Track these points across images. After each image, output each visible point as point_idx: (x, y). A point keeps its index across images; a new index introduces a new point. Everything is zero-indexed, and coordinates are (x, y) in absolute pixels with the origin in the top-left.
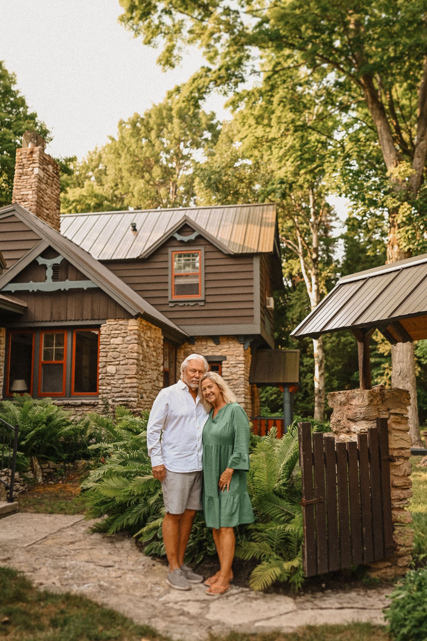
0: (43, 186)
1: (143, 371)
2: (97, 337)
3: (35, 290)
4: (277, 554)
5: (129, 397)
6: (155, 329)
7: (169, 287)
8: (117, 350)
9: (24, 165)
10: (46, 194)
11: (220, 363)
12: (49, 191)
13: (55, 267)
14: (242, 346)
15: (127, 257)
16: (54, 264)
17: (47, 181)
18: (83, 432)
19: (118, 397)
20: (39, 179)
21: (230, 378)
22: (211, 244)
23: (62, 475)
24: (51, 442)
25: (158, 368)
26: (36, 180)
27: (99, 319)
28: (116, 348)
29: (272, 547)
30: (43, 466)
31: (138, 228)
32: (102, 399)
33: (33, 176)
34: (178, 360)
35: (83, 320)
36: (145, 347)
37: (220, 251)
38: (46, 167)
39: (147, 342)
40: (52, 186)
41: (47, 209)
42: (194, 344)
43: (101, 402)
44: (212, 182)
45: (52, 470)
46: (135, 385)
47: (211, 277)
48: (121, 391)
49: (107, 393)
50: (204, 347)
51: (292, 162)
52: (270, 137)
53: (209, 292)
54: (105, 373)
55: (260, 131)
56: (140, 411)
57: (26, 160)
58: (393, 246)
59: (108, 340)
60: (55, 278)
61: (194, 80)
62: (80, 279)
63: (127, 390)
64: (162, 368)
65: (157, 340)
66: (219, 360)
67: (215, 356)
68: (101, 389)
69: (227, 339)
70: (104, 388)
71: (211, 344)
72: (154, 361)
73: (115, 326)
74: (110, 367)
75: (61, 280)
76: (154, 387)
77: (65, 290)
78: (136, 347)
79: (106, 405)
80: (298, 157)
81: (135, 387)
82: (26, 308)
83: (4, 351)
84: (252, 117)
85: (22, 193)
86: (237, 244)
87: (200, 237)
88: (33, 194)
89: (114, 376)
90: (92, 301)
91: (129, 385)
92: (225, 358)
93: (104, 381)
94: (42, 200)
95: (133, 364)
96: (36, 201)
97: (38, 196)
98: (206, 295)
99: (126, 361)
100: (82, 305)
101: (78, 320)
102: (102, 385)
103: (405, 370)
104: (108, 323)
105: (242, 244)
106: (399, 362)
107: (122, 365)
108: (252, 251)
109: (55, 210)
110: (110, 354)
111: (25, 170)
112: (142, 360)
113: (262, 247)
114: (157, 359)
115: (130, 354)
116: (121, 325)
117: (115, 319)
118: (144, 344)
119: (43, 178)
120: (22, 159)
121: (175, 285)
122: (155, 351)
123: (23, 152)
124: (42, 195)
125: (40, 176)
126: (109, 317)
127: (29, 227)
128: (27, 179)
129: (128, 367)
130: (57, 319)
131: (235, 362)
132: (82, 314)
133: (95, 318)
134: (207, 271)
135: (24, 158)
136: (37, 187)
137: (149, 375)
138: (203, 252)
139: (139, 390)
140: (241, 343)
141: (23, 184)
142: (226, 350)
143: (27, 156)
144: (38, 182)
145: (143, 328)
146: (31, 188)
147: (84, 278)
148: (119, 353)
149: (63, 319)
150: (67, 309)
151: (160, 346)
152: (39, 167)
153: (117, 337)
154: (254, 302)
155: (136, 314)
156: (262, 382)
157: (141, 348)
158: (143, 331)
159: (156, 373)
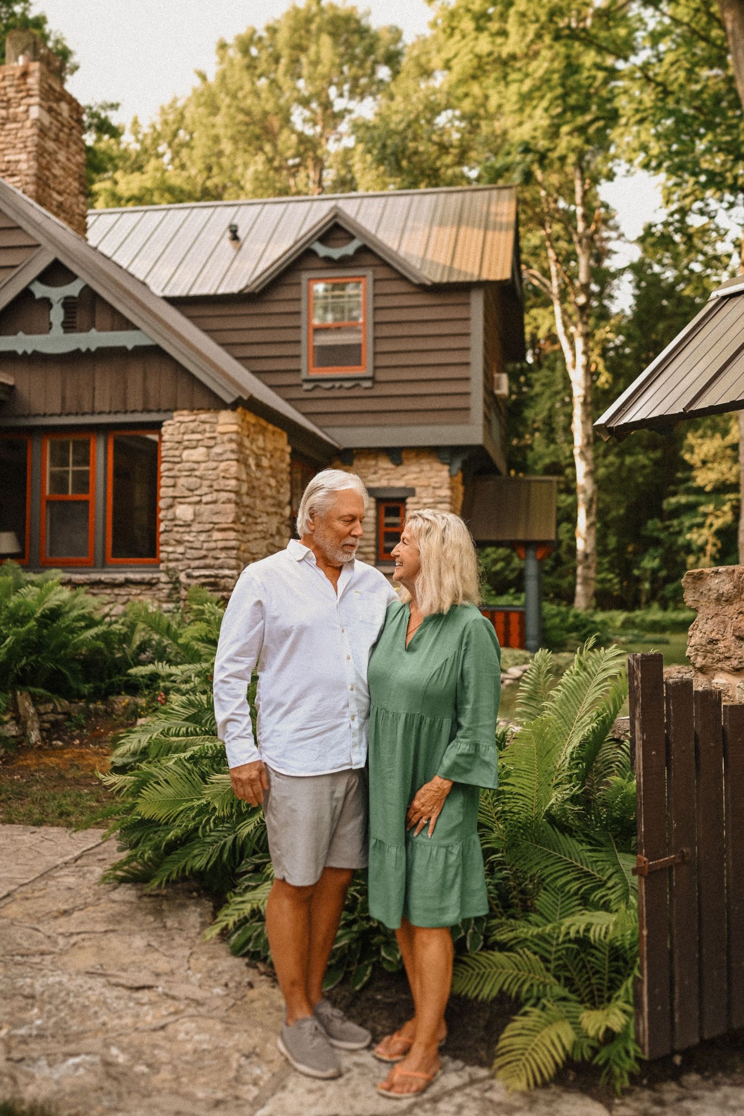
0: (51, 145)
1: (248, 515)
2: (155, 447)
3: (29, 351)
4: (558, 978)
5: (221, 568)
6: (274, 433)
7: (303, 350)
8: (197, 473)
9: (9, 101)
10: (57, 161)
11: (403, 501)
12: (62, 156)
13: (69, 304)
14: (446, 468)
15: (221, 291)
16: (66, 298)
17: (57, 135)
18: (126, 638)
19: (198, 568)
20: (41, 130)
22: (386, 265)
23: (81, 727)
24: (57, 661)
25: (279, 511)
26: (35, 130)
27: (159, 411)
29: (545, 960)
30: (42, 709)
31: (241, 233)
32: (167, 571)
33: (28, 123)
35: (126, 412)
36: (253, 467)
37: (403, 278)
38: (54, 105)
39: (257, 457)
40: (68, 146)
41: (59, 193)
42: (351, 465)
43: (164, 578)
44: (389, 151)
45: (61, 717)
46: (234, 543)
47: (386, 331)
48: (205, 557)
49: (177, 560)
50: (372, 470)
51: (546, 110)
52: (504, 55)
53: (382, 361)
54: (172, 520)
55: (484, 45)
57: (13, 89)
59: (177, 453)
60: (69, 326)
62: (121, 329)
63: (217, 554)
64: (287, 511)
65: (278, 454)
66: (400, 495)
67: (393, 489)
68: (165, 551)
69: (417, 455)
70: (170, 549)
71: (385, 464)
72: (273, 497)
73: (192, 425)
74: (181, 507)
75: (81, 331)
77: (88, 350)
78: (234, 467)
79: (174, 583)
80: (557, 98)
81: (233, 548)
82: (12, 388)
84: (469, 16)
85: (6, 159)
86: (438, 265)
87: (364, 250)
88: (28, 160)
89: (189, 526)
90: (145, 374)
91: (221, 544)
92: (412, 492)
93: (171, 535)
94: (47, 173)
95: (229, 501)
96: (35, 175)
97: (40, 164)
98: (376, 368)
99: (215, 496)
100: (125, 382)
101: (116, 413)
102: (167, 544)
104: (177, 419)
105: (448, 263)
107: (207, 503)
108: (468, 279)
109: (76, 196)
110: (181, 481)
111: (11, 110)
112: (248, 494)
113: (489, 270)
114: (278, 492)
115: (222, 482)
116: (203, 422)
117: (192, 410)
118: (252, 461)
119: (50, 129)
120: (5, 88)
121: (314, 347)
122: (274, 477)
123: (7, 73)
124: (48, 163)
125: (42, 124)
126: (179, 405)
127: (13, 221)
128: (17, 129)
129: (219, 507)
130: (74, 410)
131: (431, 500)
132: (125, 401)
133: (152, 406)
134: (377, 320)
135: (11, 86)
136: (36, 146)
137: (262, 523)
138: (370, 279)
139: (241, 553)
140: (444, 463)
141: (8, 139)
142: (414, 476)
143: (16, 82)
144: (39, 136)
145: (249, 429)
146: (25, 147)
147: (128, 325)
148: (198, 480)
149: (86, 409)
150: (94, 389)
151: (284, 466)
152: (41, 106)
153: (195, 448)
154: (472, 381)
155: (233, 399)
156: (484, 538)
157: (244, 470)
158: (248, 436)
159: (276, 519)
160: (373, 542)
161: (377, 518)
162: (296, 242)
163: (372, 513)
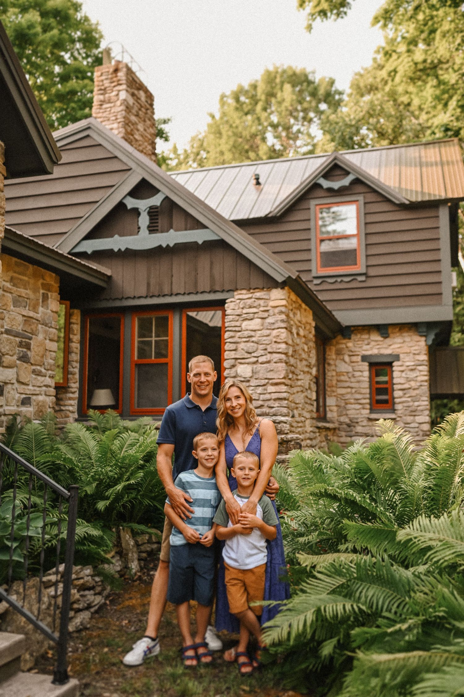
0: (133, 118)
1: (293, 373)
3: (123, 249)
5: (275, 415)
6: (305, 310)
7: (313, 256)
8: (253, 339)
9: (105, 89)
10: (138, 130)
11: (390, 364)
12: (141, 127)
13: (153, 212)
14: (423, 339)
15: (252, 216)
16: (151, 208)
17: (138, 112)
20: (127, 107)
21: (406, 386)
22: (375, 191)
25: (310, 371)
26: (123, 107)
27: (223, 291)
28: (251, 336)
30: (140, 540)
31: (261, 180)
33: (118, 103)
34: (327, 361)
35: (197, 293)
36: (295, 335)
37: (388, 200)
38: (136, 92)
39: (298, 327)
40: (145, 121)
42: (350, 339)
46: (285, 395)
47: (374, 239)
48: (262, 406)
50: (366, 342)
53: (373, 261)
54: (235, 377)
56: (297, 439)
57: (108, 81)
60: (152, 229)
62: (192, 228)
63: (271, 403)
64: (314, 371)
65: (308, 327)
66: (389, 360)
67: (382, 355)
69: (400, 330)
71: (376, 337)
73: (249, 302)
74: (242, 366)
75: (162, 232)
76: (307, 400)
77: (168, 245)
78: (284, 334)
81: (285, 399)
82: (110, 277)
83: (78, 345)
86: (412, 190)
87: (357, 182)
88: (118, 128)
89: (248, 381)
90: (212, 263)
91: (274, 396)
92: (397, 357)
94: (131, 137)
95: (280, 361)
97: (126, 130)
98: (367, 266)
99: (269, 357)
100: (196, 270)
101: (189, 294)
104: (237, 297)
105: (419, 189)
107: (261, 363)
108: (438, 198)
110: (242, 346)
111: (107, 95)
112: (292, 356)
113: (452, 190)
114: (309, 355)
115: (275, 346)
116: (259, 299)
117: (249, 290)
119: (133, 108)
120: (102, 81)
121: (321, 253)
122: (307, 344)
123: (104, 71)
124: (132, 130)
125: (128, 103)
126: (238, 287)
127: (112, 153)
128: (111, 107)
129: (272, 366)
130: (156, 293)
131: (413, 363)
132: (196, 284)
133: (217, 288)
134: (368, 232)
135: (106, 79)
136: (124, 118)
137: (301, 380)
138: (362, 202)
139: (290, 403)
140: (421, 336)
141: (105, 115)
142: (399, 346)
143: (110, 76)
144: (125, 111)
145: (292, 305)
146: (117, 119)
147: (199, 225)
148: (256, 345)
149: (166, 293)
150: (172, 276)
151: (312, 336)
152: (127, 91)
153: (252, 319)
154: (443, 274)
155: (283, 279)
156: (449, 392)
157: (290, 337)
158: (292, 310)
159: (308, 377)
160: (368, 396)
161: (370, 378)
163: (367, 374)
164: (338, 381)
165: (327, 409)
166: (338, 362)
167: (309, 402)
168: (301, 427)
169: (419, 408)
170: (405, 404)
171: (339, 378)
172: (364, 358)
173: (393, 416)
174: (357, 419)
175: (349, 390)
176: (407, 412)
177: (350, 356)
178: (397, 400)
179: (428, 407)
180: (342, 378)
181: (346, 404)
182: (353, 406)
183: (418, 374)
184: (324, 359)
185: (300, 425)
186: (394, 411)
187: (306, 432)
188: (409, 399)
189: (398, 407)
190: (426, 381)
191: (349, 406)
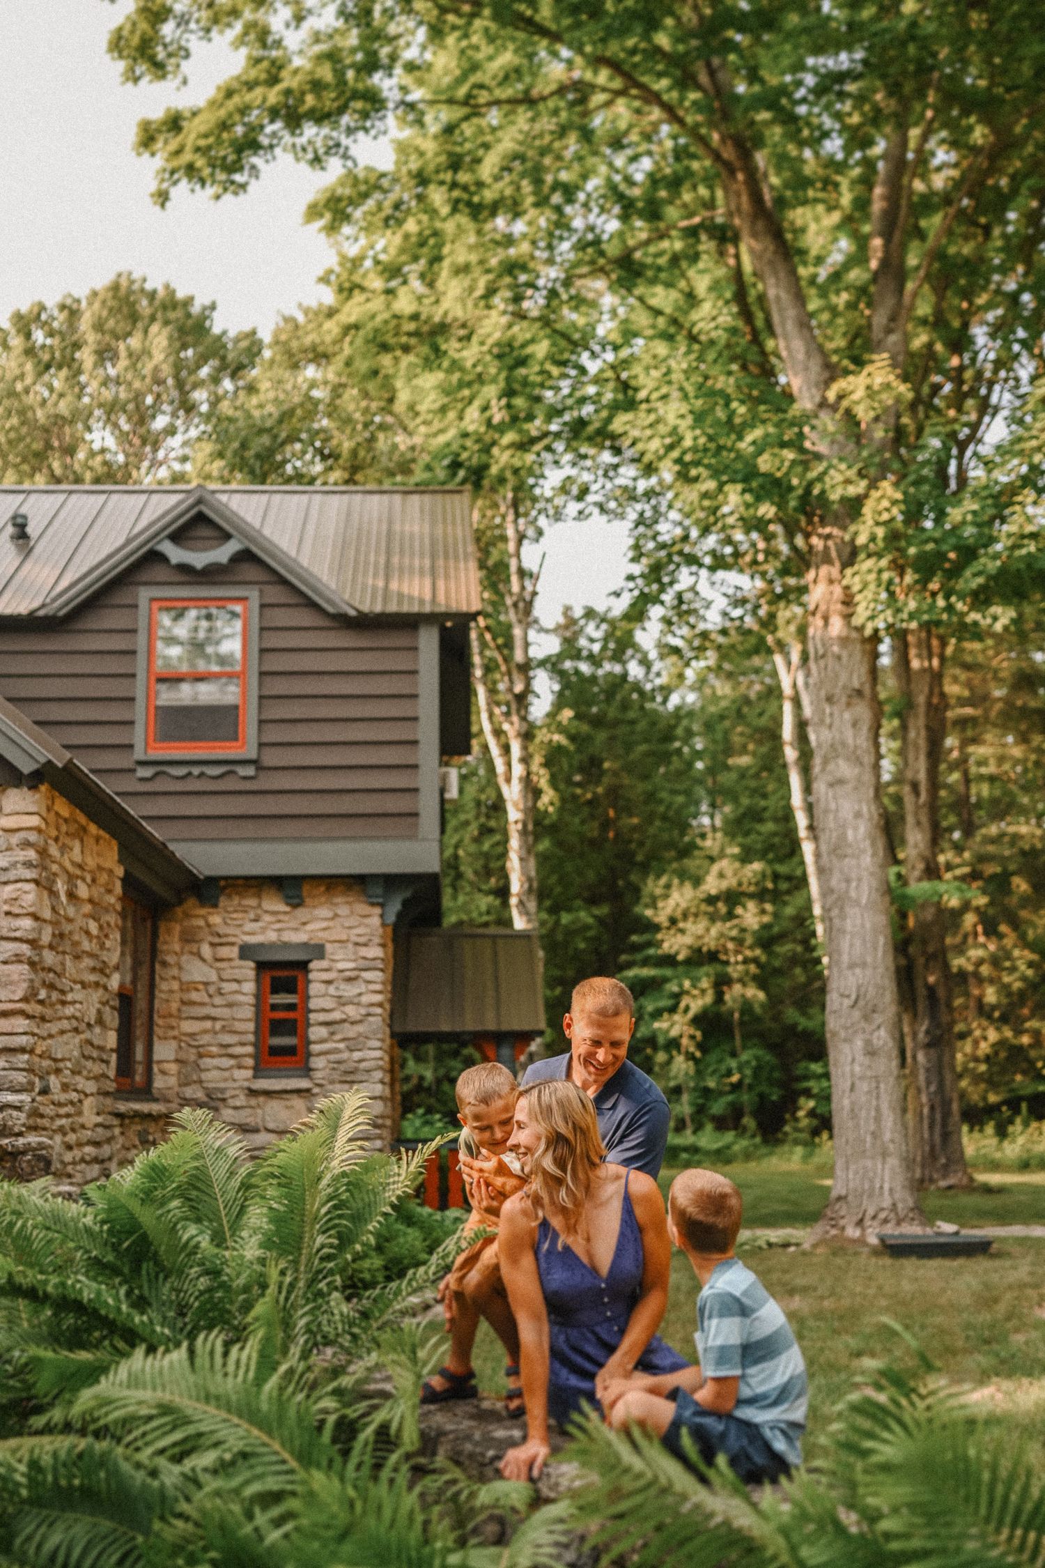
1: (51, 986)
6: (98, 839)
7: (139, 712)
11: (303, 966)
14: (378, 911)
21: (337, 1015)
22: (284, 582)
25: (104, 980)
31: (32, 530)
34: (160, 956)
36: (63, 898)
37: (311, 605)
39: (71, 878)
42: (215, 906)
46: (23, 1040)
47: (280, 686)
50: (252, 915)
53: (273, 735)
56: (41, 1146)
58: (826, 619)
61: (229, 94)
64: (115, 982)
65: (103, 878)
66: (300, 956)
67: (286, 946)
69: (330, 889)
71: (274, 904)
72: (91, 955)
76: (89, 1050)
78: (29, 895)
81: (23, 1050)
86: (365, 586)
87: (246, 557)
92: (318, 951)
95: (18, 958)
98: (261, 745)
103: (872, 992)
105: (381, 586)
106: (852, 966)
108: (416, 608)
112: (51, 947)
113: (448, 596)
114: (102, 946)
118: (61, 887)
121: (158, 708)
122: (96, 919)
131: (351, 965)
134: (265, 668)
137: (73, 1002)
138: (255, 602)
139: (36, 1060)
140: (372, 904)
142: (323, 924)
145: (58, 827)
151: (112, 900)
154: (421, 771)
155: (35, 766)
156: (431, 1029)
157: (47, 902)
158: (56, 840)
159: (96, 996)
160: (251, 1038)
161: (258, 996)
162: (128, 541)
163: (249, 987)
164: (183, 1002)
165: (155, 1068)
166: (184, 958)
167: (95, 1054)
168: (68, 1116)
169: (363, 1065)
170: (332, 1057)
171: (186, 997)
172: (246, 951)
173: (304, 1084)
174: (223, 1090)
175: (208, 1024)
176: (336, 1076)
177: (212, 945)
178: (315, 1048)
179: (385, 1063)
180: (194, 996)
181: (201, 1056)
182: (216, 1062)
183: (363, 988)
184: (154, 952)
185: (63, 1111)
186: (307, 1071)
187: (83, 1127)
188: (342, 1046)
189: (318, 1063)
190: (380, 1005)
191: (207, 1062)
